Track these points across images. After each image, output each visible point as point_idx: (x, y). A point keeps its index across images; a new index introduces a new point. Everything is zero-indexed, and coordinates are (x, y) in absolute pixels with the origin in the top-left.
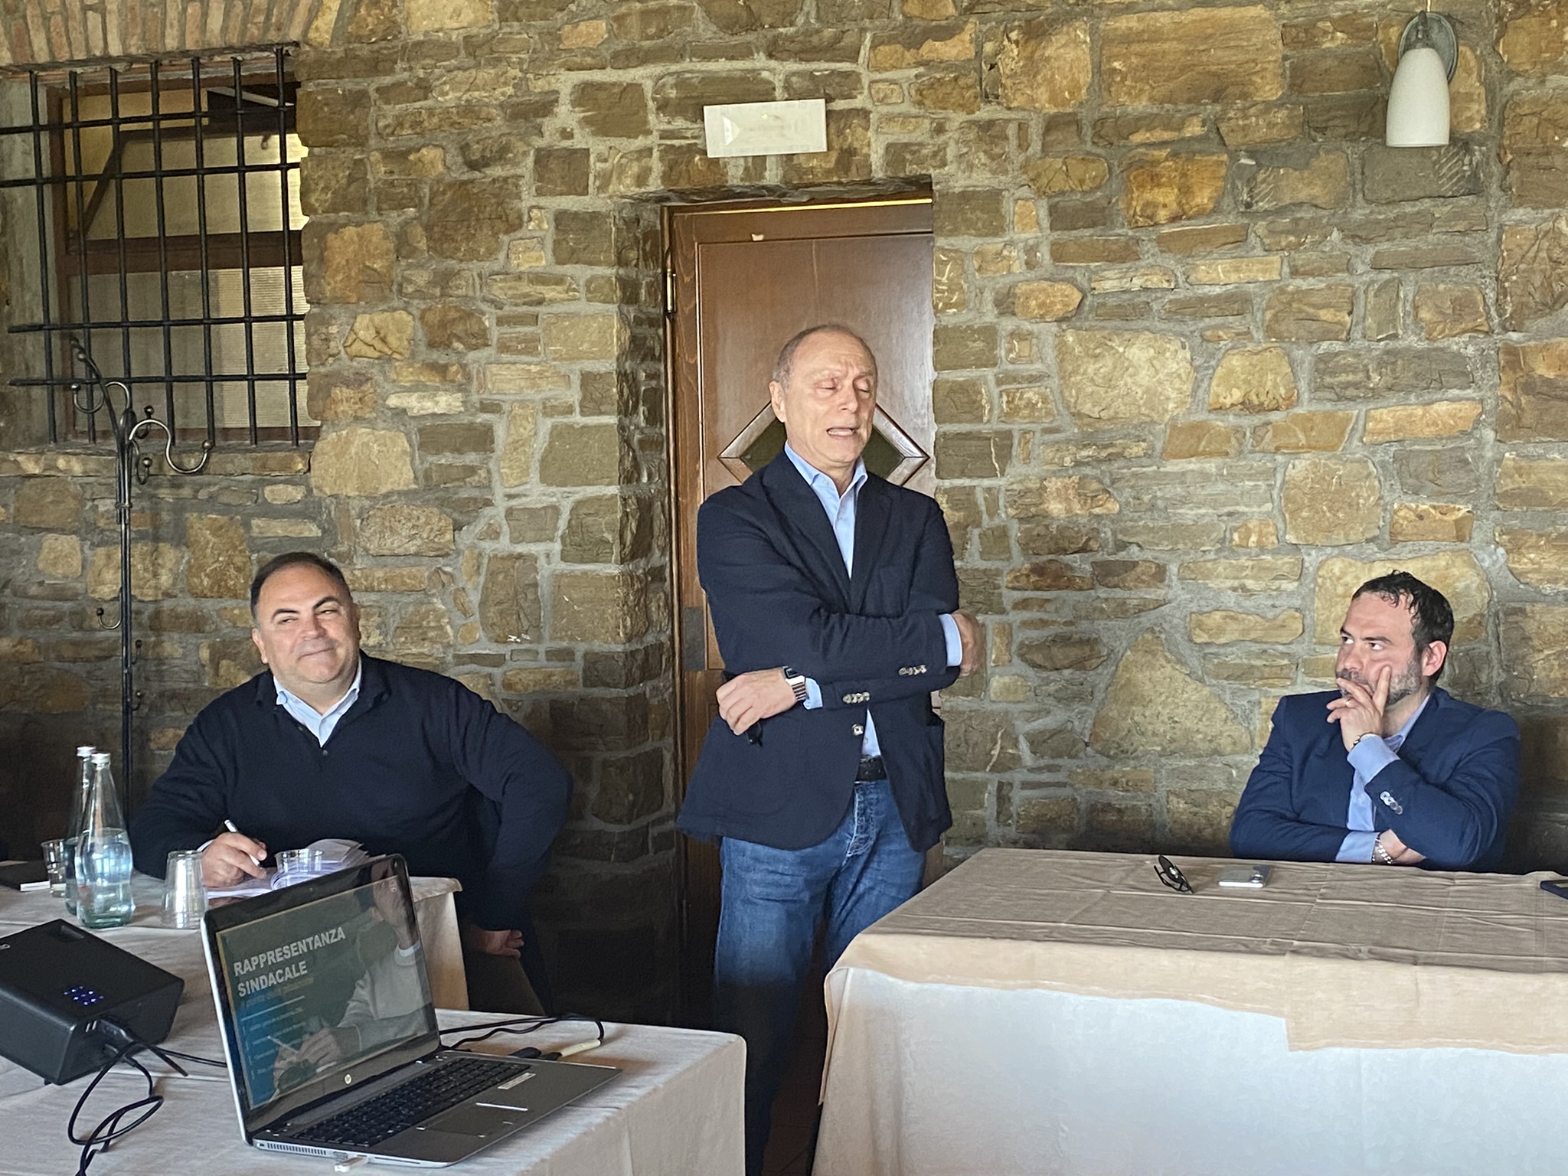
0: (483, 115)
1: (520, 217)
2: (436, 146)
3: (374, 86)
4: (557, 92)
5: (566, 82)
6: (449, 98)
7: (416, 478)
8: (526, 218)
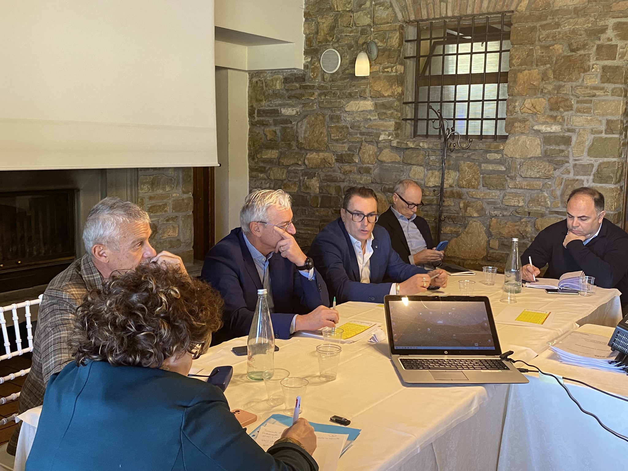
0: (579, 33)
1: (589, 67)
2: (560, 44)
3: (539, 25)
4: (607, 26)
5: (611, 22)
6: (566, 28)
7: (541, 153)
8: (591, 67)
